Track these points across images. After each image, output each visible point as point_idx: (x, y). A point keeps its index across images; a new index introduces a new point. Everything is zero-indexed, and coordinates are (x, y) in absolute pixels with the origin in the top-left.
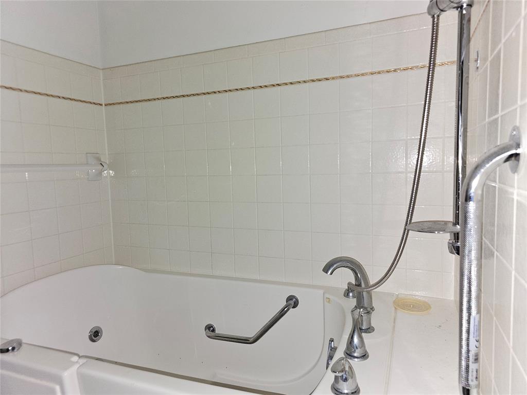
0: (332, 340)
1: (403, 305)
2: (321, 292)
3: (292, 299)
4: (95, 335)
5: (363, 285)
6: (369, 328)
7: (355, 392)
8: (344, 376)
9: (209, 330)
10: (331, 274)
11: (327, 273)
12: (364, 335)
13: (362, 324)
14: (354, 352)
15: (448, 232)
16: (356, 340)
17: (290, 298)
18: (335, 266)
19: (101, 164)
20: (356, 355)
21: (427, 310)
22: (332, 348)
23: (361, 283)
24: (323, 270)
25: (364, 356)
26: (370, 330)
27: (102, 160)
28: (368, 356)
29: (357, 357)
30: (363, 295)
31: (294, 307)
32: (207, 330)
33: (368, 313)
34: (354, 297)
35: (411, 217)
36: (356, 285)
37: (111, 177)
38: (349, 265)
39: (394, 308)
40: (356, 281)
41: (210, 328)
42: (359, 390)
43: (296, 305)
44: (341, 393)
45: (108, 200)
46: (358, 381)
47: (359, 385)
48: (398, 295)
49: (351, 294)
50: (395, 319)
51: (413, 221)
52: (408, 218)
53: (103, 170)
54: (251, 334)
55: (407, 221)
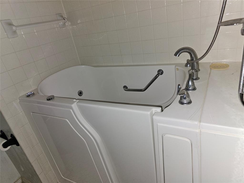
0: (179, 85)
1: (215, 66)
2: (174, 66)
3: (160, 71)
4: (80, 93)
5: (194, 60)
6: (197, 78)
7: (190, 102)
8: (185, 96)
9: (125, 88)
10: (178, 56)
11: (176, 56)
12: (194, 81)
13: (194, 77)
14: (190, 88)
15: (241, 23)
16: (190, 83)
17: (159, 71)
18: (180, 52)
19: (64, 19)
20: (190, 89)
21: (227, 67)
22: (180, 88)
23: (193, 59)
24: (174, 55)
25: (194, 89)
26: (197, 79)
27: (64, 17)
28: (196, 89)
29: (191, 90)
30: (194, 64)
31: (161, 74)
32: (124, 88)
33: (197, 71)
34: (190, 66)
35: (222, 19)
36: (191, 60)
37: (70, 25)
38: (188, 51)
39: (210, 69)
40: (191, 58)
41: (125, 87)
42: (192, 102)
43: (162, 73)
44: (183, 103)
45: (71, 37)
46: (191, 98)
47: (191, 100)
48: (212, 63)
49: (188, 65)
50: (210, 73)
51: (222, 22)
52: (219, 20)
53: (65, 22)
54: (143, 87)
55: (219, 22)
